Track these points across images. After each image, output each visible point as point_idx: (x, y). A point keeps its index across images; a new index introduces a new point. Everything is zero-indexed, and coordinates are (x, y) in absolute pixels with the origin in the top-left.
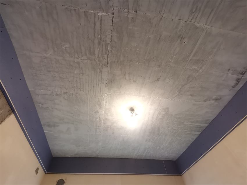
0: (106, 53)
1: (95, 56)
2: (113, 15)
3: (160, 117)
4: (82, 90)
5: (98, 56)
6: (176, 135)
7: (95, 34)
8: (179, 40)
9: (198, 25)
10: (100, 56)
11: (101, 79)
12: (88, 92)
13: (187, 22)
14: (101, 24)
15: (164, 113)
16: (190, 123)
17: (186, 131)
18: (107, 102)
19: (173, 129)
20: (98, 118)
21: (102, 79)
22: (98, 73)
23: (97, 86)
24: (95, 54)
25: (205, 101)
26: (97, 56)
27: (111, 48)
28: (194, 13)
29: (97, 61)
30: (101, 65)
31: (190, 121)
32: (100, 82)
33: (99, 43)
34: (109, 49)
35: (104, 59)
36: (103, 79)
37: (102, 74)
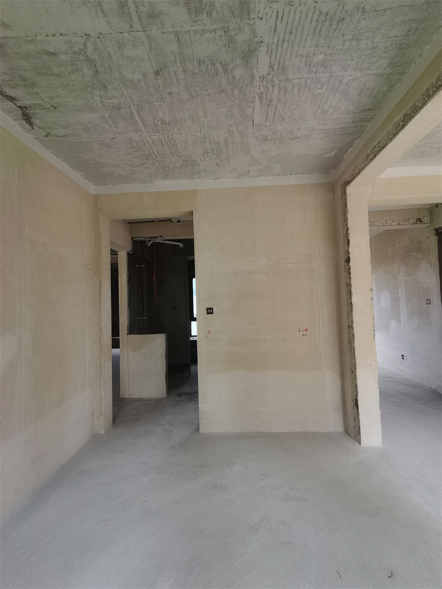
0: (261, 93)
1: (279, 87)
5: (274, 88)
8: (167, 122)
9: (157, 134)
10: (272, 88)
11: (271, 53)
13: (172, 134)
14: (267, 116)
23: (281, 37)
26: (276, 87)
28: (170, 139)
29: (276, 81)
35: (265, 85)
36: (267, 53)
37: (270, 63)
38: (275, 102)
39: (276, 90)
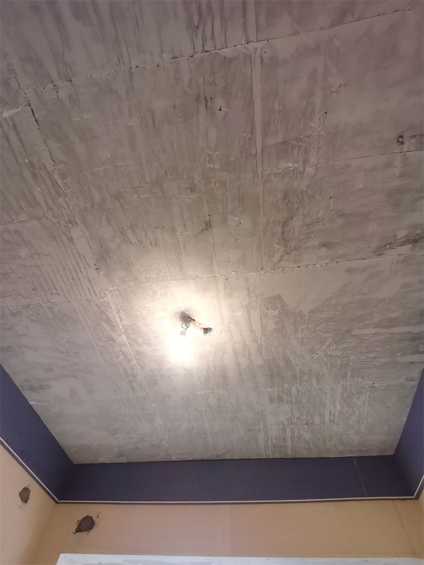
0: (59, 194)
1: (40, 206)
2: (30, 106)
3: (271, 325)
4: (54, 291)
5: (47, 204)
6: (349, 373)
7: (17, 160)
8: (202, 108)
9: (228, 52)
11: (80, 258)
12: (69, 293)
13: (195, 56)
14: (18, 134)
15: (276, 313)
16: (371, 331)
17: (374, 358)
18: (121, 311)
19: (331, 356)
20: (121, 354)
21: (82, 257)
22: (67, 244)
23: (80, 274)
24: (39, 204)
25: (379, 252)
26: (44, 205)
27: (63, 179)
28: (201, 27)
29: (50, 216)
30: (63, 223)
31: (368, 322)
32: (81, 265)
33: (34, 175)
34: (59, 182)
35: (63, 210)
36: (84, 256)
37: (74, 244)
38: (27, 174)
39: (40, 199)
